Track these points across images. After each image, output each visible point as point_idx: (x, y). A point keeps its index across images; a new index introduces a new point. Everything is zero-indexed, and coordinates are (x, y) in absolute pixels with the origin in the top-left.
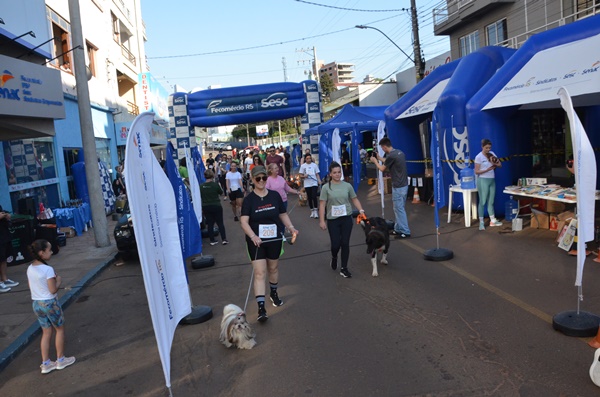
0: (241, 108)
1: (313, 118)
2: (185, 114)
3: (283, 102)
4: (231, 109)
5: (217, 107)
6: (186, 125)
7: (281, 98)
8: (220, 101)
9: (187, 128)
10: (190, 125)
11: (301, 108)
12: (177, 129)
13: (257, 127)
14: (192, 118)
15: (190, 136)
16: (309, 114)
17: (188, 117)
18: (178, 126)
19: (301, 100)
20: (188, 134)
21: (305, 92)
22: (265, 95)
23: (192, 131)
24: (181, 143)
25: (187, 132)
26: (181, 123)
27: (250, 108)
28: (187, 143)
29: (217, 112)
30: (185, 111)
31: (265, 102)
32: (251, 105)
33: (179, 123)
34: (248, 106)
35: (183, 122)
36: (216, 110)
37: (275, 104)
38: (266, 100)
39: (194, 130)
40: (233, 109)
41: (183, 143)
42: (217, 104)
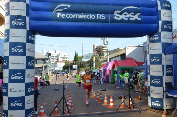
0: (91, 17)
1: (165, 37)
2: (24, 14)
3: (136, 17)
4: (81, 16)
5: (64, 12)
6: (24, 27)
7: (136, 12)
8: (69, 6)
9: (25, 31)
10: (29, 30)
11: (155, 25)
12: (12, 31)
13: (73, 65)
14: (33, 21)
15: (27, 42)
16: (162, 32)
17: (27, 18)
18: (14, 28)
19: (154, 17)
20: (25, 39)
21: (159, 9)
22: (119, 7)
23: (31, 37)
24: (14, 49)
25: (24, 37)
26: (18, 24)
27: (102, 18)
28: (22, 50)
29: (64, 17)
30: (24, 10)
31: (118, 13)
32: (103, 16)
33: (15, 24)
34: (99, 16)
35: (21, 23)
36: (63, 16)
37: (128, 18)
38: (119, 12)
39: (34, 37)
40: (83, 16)
41: (18, 50)
42: (64, 9)
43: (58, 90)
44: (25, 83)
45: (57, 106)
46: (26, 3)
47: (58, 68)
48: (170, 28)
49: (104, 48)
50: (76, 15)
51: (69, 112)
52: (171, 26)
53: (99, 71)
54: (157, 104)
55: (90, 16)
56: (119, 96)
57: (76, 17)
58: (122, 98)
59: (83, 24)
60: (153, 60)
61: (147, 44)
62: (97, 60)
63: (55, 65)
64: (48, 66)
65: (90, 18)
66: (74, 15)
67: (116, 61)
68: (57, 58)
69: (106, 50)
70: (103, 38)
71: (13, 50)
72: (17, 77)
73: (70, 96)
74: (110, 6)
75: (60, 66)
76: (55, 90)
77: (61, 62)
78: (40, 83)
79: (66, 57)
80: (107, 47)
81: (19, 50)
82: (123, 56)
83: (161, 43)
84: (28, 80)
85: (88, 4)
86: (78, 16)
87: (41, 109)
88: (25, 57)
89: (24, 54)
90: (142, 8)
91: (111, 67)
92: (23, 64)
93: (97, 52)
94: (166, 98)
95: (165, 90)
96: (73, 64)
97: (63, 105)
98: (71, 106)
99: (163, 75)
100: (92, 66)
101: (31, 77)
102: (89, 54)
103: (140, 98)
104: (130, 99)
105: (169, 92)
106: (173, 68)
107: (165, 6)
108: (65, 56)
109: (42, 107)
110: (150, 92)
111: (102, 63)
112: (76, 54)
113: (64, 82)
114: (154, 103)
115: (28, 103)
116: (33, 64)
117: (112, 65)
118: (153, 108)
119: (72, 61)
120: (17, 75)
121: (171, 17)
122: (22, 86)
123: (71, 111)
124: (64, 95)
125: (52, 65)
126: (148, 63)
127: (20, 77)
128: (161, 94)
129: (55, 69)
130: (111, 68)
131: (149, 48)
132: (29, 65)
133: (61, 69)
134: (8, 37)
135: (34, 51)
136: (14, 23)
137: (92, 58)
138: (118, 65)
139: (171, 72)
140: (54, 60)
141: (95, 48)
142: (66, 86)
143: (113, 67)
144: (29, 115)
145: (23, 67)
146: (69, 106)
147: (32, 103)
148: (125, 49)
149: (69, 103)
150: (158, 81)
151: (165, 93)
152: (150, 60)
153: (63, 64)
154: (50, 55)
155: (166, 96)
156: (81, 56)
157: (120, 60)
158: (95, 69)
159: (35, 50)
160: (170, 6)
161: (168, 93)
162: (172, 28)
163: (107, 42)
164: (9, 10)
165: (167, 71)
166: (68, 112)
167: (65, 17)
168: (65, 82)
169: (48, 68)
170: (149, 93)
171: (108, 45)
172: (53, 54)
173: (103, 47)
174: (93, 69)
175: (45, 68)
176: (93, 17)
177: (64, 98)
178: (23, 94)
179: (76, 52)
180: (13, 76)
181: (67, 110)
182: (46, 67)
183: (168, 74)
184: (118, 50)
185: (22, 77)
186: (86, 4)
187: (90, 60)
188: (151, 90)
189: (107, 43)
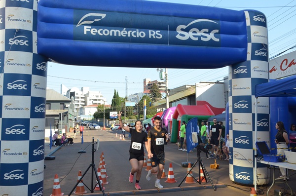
0: (140, 34)
1: (257, 69)
2: (29, 27)
3: (211, 36)
5: (95, 25)
6: (29, 49)
7: (211, 28)
8: (103, 16)
9: (31, 54)
10: (37, 53)
11: (241, 50)
12: (9, 55)
13: (110, 112)
14: (44, 39)
15: (33, 73)
16: (251, 61)
17: (35, 34)
18: (11, 50)
19: (240, 37)
20: (31, 68)
21: (247, 25)
22: (184, 19)
23: (40, 66)
24: (12, 85)
25: (28, 65)
26: (19, 43)
27: (157, 37)
28: (25, 87)
29: (95, 34)
30: (29, 21)
31: (182, 30)
32: (158, 33)
33: (13, 44)
34: (152, 33)
35: (24, 42)
36: (93, 31)
37: (199, 37)
38: (184, 27)
39: (45, 65)
40: (126, 33)
41: (17, 86)
42: (95, 20)
43: (85, 152)
44: (29, 141)
45: (81, 179)
46: (32, 8)
47: (86, 116)
48: (265, 55)
49: (162, 85)
50: (115, 31)
51: (101, 189)
52: (266, 51)
53: (152, 121)
54: (243, 177)
55: (138, 32)
56: (183, 163)
57: (115, 35)
58: (187, 167)
59: (126, 46)
60: (238, 106)
61: (229, 79)
62: (150, 105)
63: (81, 111)
64: (69, 112)
65: (138, 36)
66: (112, 31)
67: (179, 106)
68: (84, 100)
69: (164, 89)
70: (160, 69)
71: (10, 86)
72: (16, 131)
73: (104, 163)
74: (169, 18)
75: (89, 113)
76: (79, 153)
77: (90, 106)
78: (55, 140)
79: (99, 98)
80: (165, 83)
81: (19, 86)
82: (192, 97)
83: (250, 78)
84: (33, 136)
85: (135, 13)
86: (117, 33)
87: (55, 184)
88: (29, 98)
89: (27, 93)
90: (221, 22)
91: (172, 115)
92: (27, 109)
93: (149, 90)
94: (257, 167)
95: (255, 154)
96: (111, 110)
97: (91, 177)
98: (105, 180)
99: (254, 130)
100: (142, 113)
101: (39, 131)
102: (136, 94)
103: (216, 166)
104: (201, 168)
105: (263, 158)
106: (268, 118)
107: (258, 19)
108: (97, 96)
109: (57, 180)
110: (232, 157)
111: (158, 109)
112: (115, 93)
113: (93, 140)
114: (239, 175)
115: (34, 173)
116: (42, 109)
117: (174, 112)
118: (237, 182)
119: (109, 106)
120: (16, 128)
121: (267, 37)
122: (24, 145)
123: (104, 188)
124: (93, 162)
125: (76, 111)
126: (231, 111)
127: (20, 131)
128: (250, 160)
129: (80, 118)
130: (172, 118)
131: (231, 87)
132: (35, 111)
133: (91, 118)
134: (3, 65)
135: (44, 89)
136: (12, 41)
137: (142, 100)
138: (183, 113)
139: (266, 125)
140: (80, 103)
141: (147, 84)
142: (97, 147)
143: (176, 116)
144: (35, 193)
145: (26, 115)
146: (101, 179)
147: (39, 173)
148: (195, 86)
149: (102, 173)
150: (246, 139)
151: (255, 158)
152: (233, 106)
153: (94, 110)
154: (73, 94)
155: (257, 163)
156: (124, 97)
157: (187, 105)
158: (147, 118)
159: (46, 87)
160: (265, 20)
161: (261, 159)
162: (267, 54)
163: (166, 75)
164: (4, 21)
165: (260, 123)
166: (99, 189)
167: (97, 33)
168: (95, 140)
169: (69, 116)
170: (230, 158)
171: (167, 81)
172: (77, 94)
173: (160, 83)
174: (142, 119)
175: (65, 116)
176: (142, 34)
177: (93, 165)
178: (25, 159)
179: (115, 91)
180: (9, 129)
181: (98, 186)
182: (66, 114)
183: (260, 129)
184: (183, 88)
185: (24, 131)
186: (132, 13)
187: (138, 105)
188: (234, 153)
189: (166, 77)
